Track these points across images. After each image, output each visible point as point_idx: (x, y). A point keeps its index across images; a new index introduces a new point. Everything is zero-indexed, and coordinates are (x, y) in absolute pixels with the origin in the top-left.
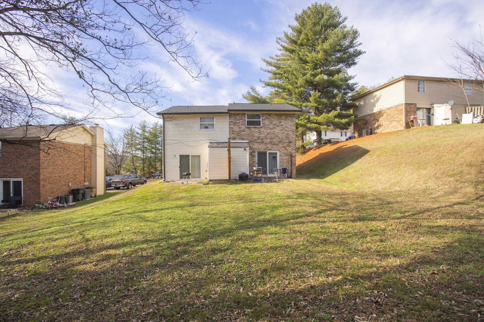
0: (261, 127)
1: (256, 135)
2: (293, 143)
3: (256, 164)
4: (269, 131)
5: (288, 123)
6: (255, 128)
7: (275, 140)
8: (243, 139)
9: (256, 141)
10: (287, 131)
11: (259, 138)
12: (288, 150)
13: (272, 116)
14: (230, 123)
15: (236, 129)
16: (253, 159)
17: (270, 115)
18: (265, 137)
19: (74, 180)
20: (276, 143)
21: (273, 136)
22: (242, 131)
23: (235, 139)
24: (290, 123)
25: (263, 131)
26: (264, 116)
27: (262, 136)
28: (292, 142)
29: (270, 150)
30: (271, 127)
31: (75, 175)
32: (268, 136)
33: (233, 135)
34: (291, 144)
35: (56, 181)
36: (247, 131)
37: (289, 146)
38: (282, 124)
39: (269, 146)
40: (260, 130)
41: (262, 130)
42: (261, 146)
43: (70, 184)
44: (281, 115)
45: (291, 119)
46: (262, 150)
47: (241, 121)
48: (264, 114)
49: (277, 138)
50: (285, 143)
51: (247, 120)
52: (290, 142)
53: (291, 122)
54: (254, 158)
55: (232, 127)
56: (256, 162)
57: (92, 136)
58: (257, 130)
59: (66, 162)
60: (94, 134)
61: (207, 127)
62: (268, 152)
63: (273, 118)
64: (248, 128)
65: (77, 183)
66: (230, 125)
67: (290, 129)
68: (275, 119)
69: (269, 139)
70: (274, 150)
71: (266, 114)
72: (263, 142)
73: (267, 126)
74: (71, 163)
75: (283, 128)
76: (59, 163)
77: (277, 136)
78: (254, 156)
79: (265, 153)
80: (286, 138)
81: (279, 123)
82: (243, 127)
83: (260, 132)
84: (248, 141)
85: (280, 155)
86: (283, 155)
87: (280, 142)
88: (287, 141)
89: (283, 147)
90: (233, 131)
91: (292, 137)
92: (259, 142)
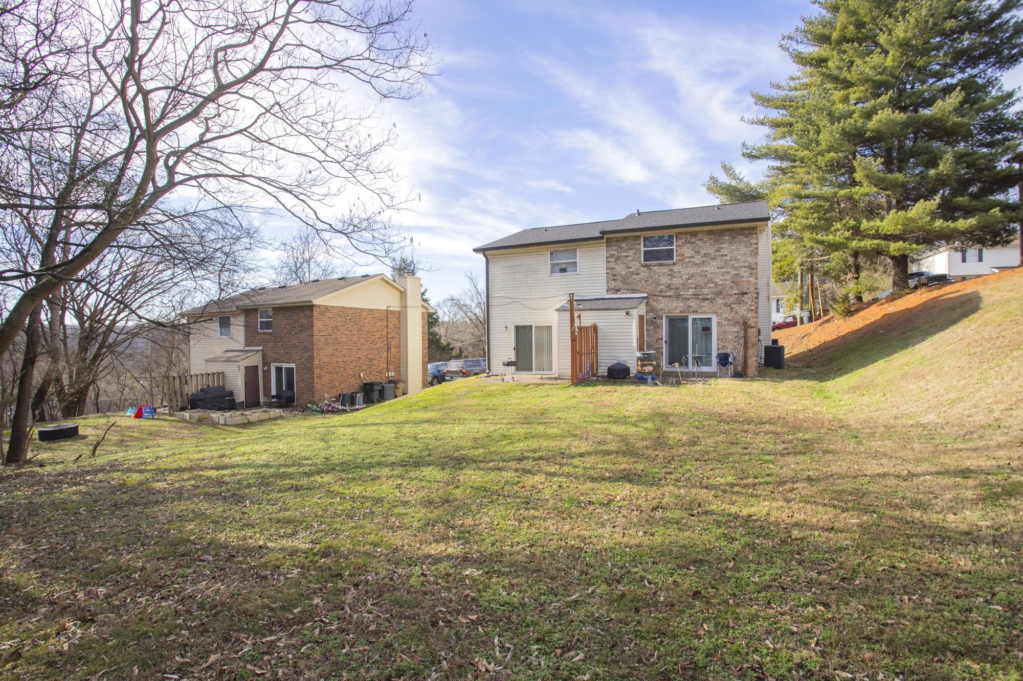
0: (674, 264)
1: (664, 280)
2: (749, 295)
3: (664, 345)
4: (693, 270)
5: (738, 250)
6: (660, 265)
7: (706, 291)
8: (634, 291)
9: (663, 294)
10: (734, 267)
11: (669, 287)
12: (737, 313)
13: (699, 236)
14: (607, 258)
15: (620, 269)
16: (656, 332)
17: (694, 234)
18: (683, 284)
19: (370, 367)
20: (708, 297)
21: (700, 281)
22: (632, 273)
23: (619, 290)
24: (743, 249)
25: (679, 272)
26: (681, 239)
27: (676, 282)
28: (747, 293)
29: (695, 312)
30: (697, 262)
31: (371, 360)
32: (690, 281)
33: (614, 283)
34: (746, 298)
35: (338, 370)
36: (644, 273)
37: (739, 302)
38: (724, 252)
39: (693, 304)
40: (671, 270)
41: (676, 268)
42: (674, 305)
43: (362, 375)
44: (721, 233)
45: (745, 239)
46: (676, 313)
47: (631, 253)
48: (681, 233)
49: (712, 285)
50: (731, 295)
51: (643, 249)
52: (743, 294)
53: (746, 246)
54: (659, 330)
55: (613, 265)
56: (664, 340)
57: (401, 292)
58: (665, 270)
59: (355, 339)
60: (402, 289)
61: (563, 270)
62: (691, 317)
63: (702, 240)
64: (646, 266)
65: (374, 373)
66: (608, 262)
67: (744, 262)
68: (706, 242)
69: (692, 288)
70: (704, 312)
71: (686, 233)
72: (678, 296)
73: (687, 260)
74: (363, 341)
75: (726, 263)
76: (344, 340)
77: (710, 281)
78: (659, 327)
79: (685, 319)
80: (733, 285)
81: (716, 251)
82: (635, 266)
83: (672, 275)
84: (646, 295)
85: (719, 324)
86: (725, 323)
87: (719, 294)
88: (735, 292)
89: (726, 305)
90: (615, 275)
91: (749, 282)
92: (670, 296)
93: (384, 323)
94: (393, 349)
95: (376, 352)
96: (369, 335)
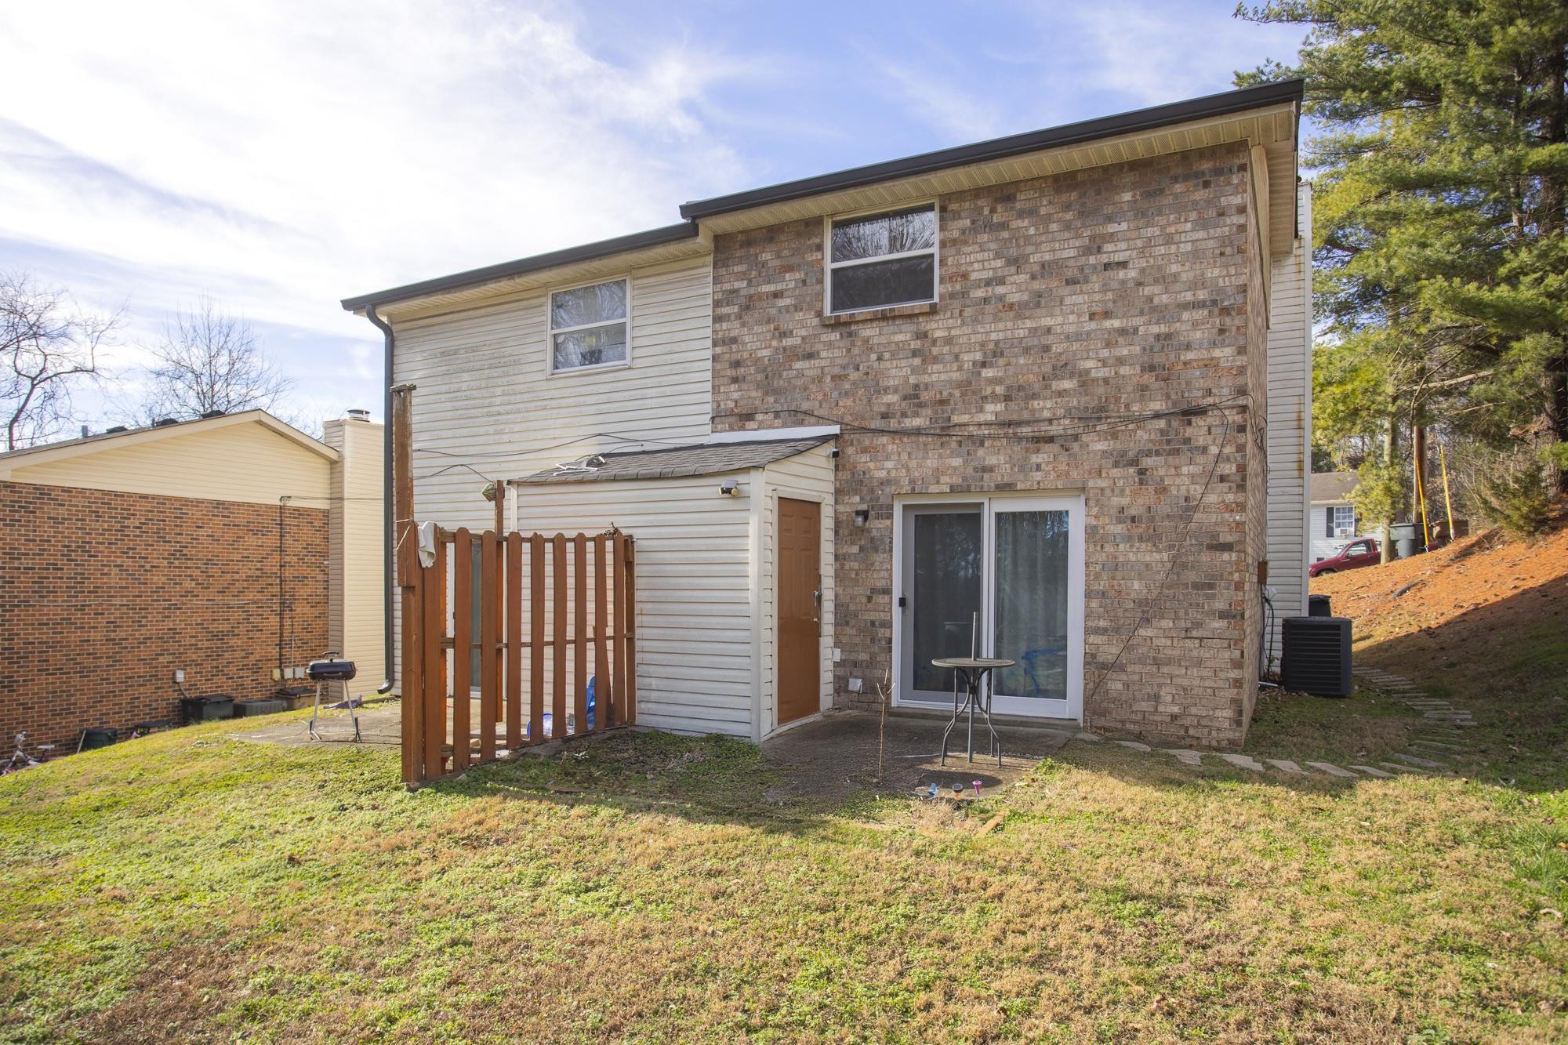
0: (933, 310)
1: (898, 372)
2: (1212, 419)
3: (897, 611)
4: (997, 331)
5: (1169, 240)
6: (884, 317)
7: (1044, 407)
8: (799, 417)
9: (893, 424)
10: (1158, 312)
11: (913, 397)
12: (1162, 490)
13: (1023, 200)
14: (717, 304)
15: (757, 343)
16: (869, 566)
17: (1004, 193)
18: (965, 386)
19: (214, 654)
20: (1055, 429)
21: (1025, 368)
22: (792, 354)
23: (749, 417)
24: (1189, 234)
25: (949, 341)
26: (957, 216)
27: (940, 376)
28: (1201, 411)
29: (1005, 488)
30: (1015, 298)
31: (218, 636)
32: (987, 373)
33: (734, 392)
34: (1198, 430)
35: (88, 662)
36: (832, 350)
37: (1174, 447)
38: (1115, 251)
39: (998, 458)
40: (922, 335)
41: (937, 328)
42: (931, 463)
43: (180, 676)
44: (1105, 178)
45: (1200, 195)
46: (939, 494)
47: (791, 280)
48: (960, 195)
49: (1067, 384)
50: (1140, 420)
51: (829, 266)
52: (1190, 413)
53: (1202, 224)
54: (879, 557)
55: (732, 328)
56: (897, 594)
57: (331, 462)
58: (903, 334)
59: (158, 579)
60: (332, 454)
61: (593, 356)
62: (992, 509)
63: (1032, 212)
64: (836, 325)
65: (230, 671)
66: (717, 319)
67: (1193, 286)
68: (1048, 219)
69: (995, 398)
70: (1038, 491)
71: (977, 192)
72: (944, 431)
73: (980, 293)
74: (189, 584)
75: (1123, 294)
76: (115, 578)
77: (1063, 368)
78: (878, 545)
79: (971, 519)
80: (1148, 378)
81: (1087, 251)
82: (803, 325)
83: (923, 355)
84: (835, 429)
85: (1091, 533)
86: (1118, 529)
87: (1093, 417)
88: (1157, 406)
89: (1121, 460)
90: (737, 364)
91: (1211, 364)
92: (918, 432)
93: (273, 540)
94: (300, 609)
95: (238, 615)
96: (215, 571)
